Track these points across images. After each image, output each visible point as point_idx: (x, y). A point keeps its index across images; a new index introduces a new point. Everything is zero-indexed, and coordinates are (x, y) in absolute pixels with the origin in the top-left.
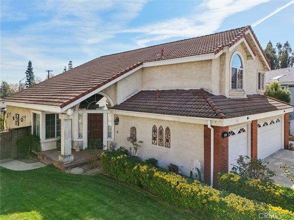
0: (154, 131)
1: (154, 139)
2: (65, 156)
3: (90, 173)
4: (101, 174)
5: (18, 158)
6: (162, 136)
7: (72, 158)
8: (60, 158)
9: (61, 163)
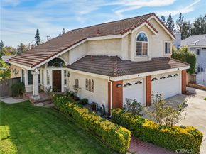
0: (87, 82)
1: (87, 87)
2: (34, 96)
3: (47, 106)
4: (53, 107)
5: (12, 96)
6: (90, 85)
7: (39, 97)
8: (32, 97)
9: (33, 100)
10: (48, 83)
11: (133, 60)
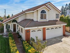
10: (12, 28)
11: (39, 21)
